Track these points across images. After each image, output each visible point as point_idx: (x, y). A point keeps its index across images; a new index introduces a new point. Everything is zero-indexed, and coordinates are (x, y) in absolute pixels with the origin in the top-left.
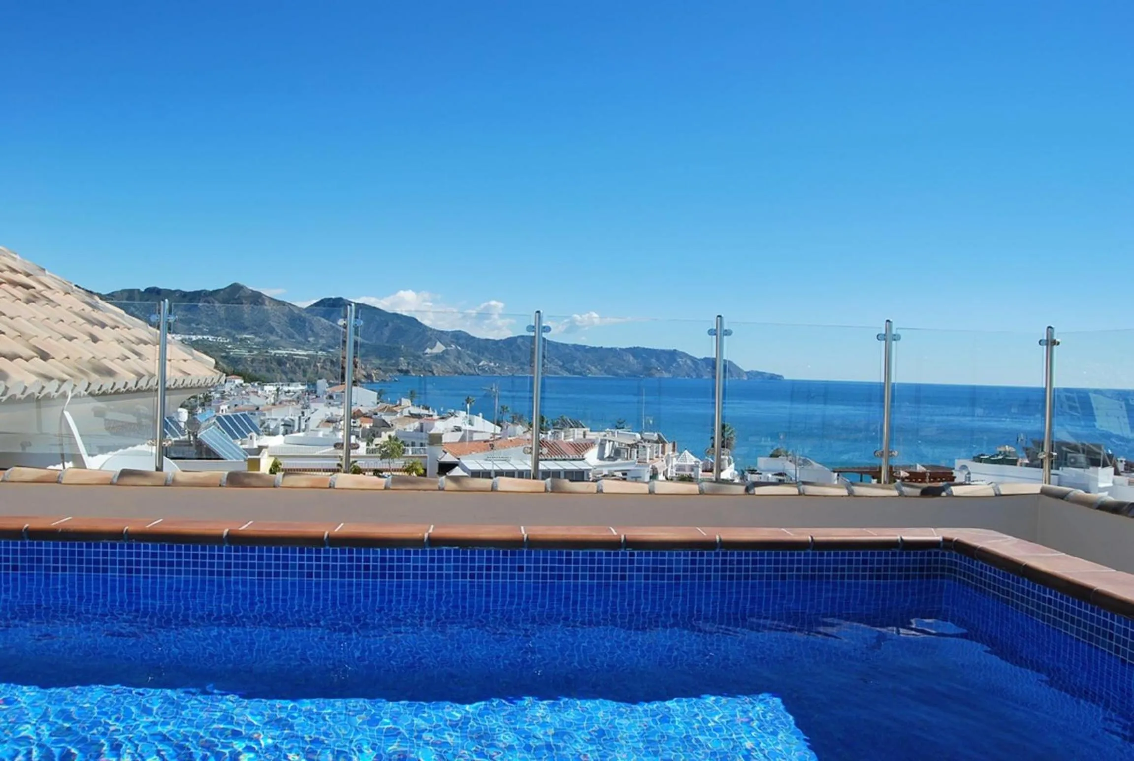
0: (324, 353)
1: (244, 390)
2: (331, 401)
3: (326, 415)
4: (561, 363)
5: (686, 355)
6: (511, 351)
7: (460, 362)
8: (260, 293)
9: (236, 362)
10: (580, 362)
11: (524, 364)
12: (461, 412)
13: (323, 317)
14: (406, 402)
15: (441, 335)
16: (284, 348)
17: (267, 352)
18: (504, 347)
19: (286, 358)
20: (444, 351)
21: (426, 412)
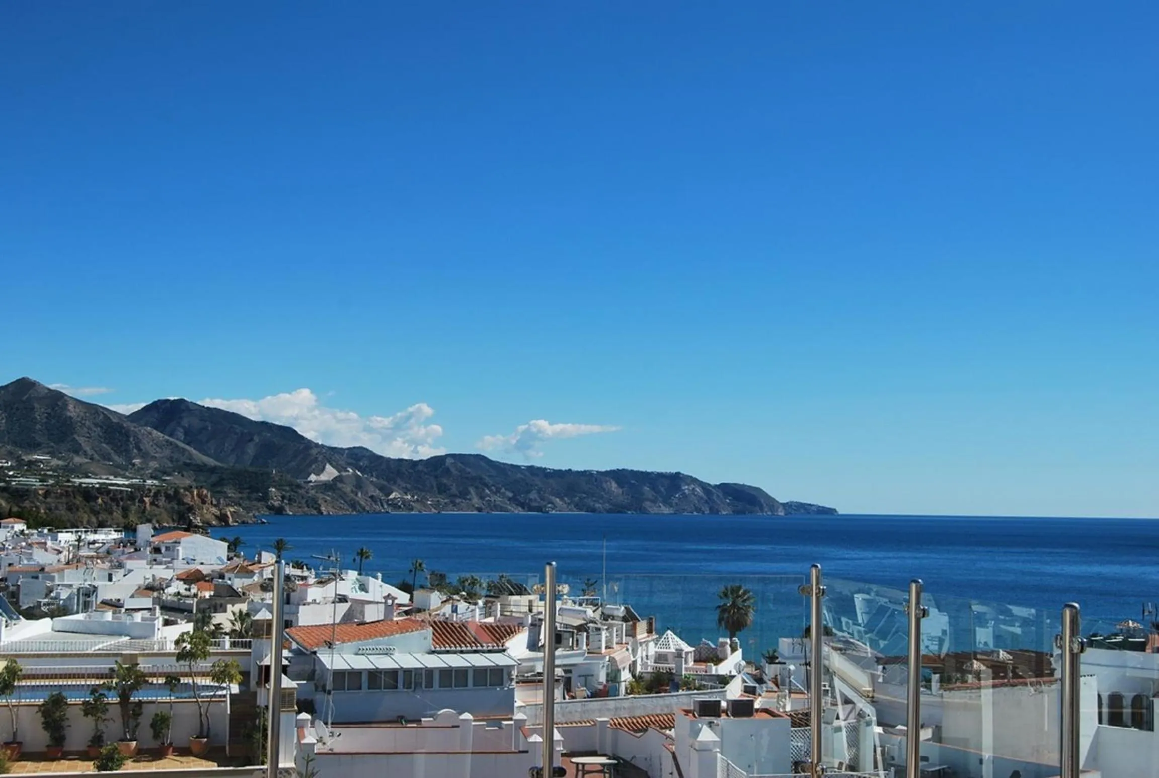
0: (155, 482)
1: (25, 540)
2: (159, 557)
3: (145, 579)
4: (510, 495)
5: (695, 481)
6: (436, 477)
7: (359, 495)
8: (61, 393)
9: (22, 496)
10: (539, 492)
11: (455, 496)
12: (350, 572)
13: (156, 428)
14: (268, 558)
15: (332, 454)
16: (96, 475)
17: (68, 481)
18: (425, 470)
19: (97, 488)
20: (336, 478)
21: (298, 572)
